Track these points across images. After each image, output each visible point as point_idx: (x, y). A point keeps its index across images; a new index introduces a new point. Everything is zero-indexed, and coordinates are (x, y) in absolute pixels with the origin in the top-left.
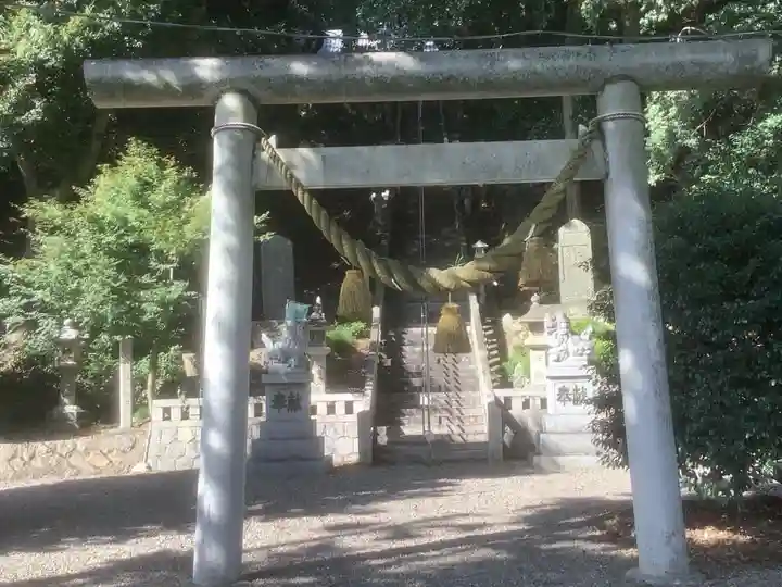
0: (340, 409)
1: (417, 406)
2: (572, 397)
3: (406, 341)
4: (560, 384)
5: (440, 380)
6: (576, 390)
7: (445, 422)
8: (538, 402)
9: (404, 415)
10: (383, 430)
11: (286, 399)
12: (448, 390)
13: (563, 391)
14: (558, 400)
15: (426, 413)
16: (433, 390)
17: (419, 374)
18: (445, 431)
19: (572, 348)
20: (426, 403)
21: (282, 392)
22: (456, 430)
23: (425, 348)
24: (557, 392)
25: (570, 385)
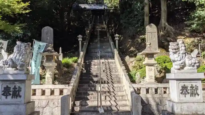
0: (57, 92)
1: (95, 90)
2: (189, 91)
3: (92, 64)
4: (182, 84)
5: (105, 79)
6: (192, 87)
7: (108, 98)
8: (154, 90)
9: (89, 95)
10: (78, 103)
11: (12, 90)
12: (108, 83)
13: (184, 88)
14: (181, 93)
15: (99, 94)
16: (102, 83)
17: (97, 76)
18: (108, 104)
19: (188, 62)
20: (99, 90)
21: (9, 86)
22: (114, 103)
23: (99, 67)
24: (181, 88)
25: (188, 84)
